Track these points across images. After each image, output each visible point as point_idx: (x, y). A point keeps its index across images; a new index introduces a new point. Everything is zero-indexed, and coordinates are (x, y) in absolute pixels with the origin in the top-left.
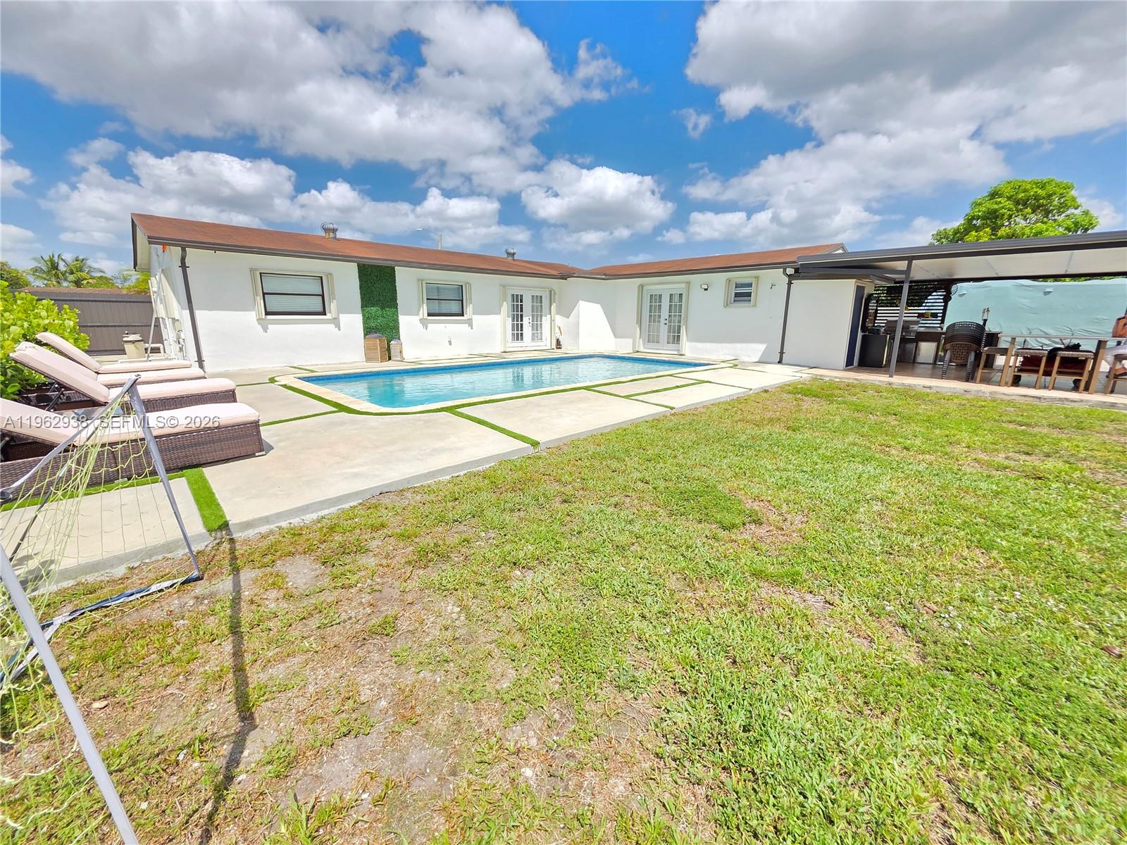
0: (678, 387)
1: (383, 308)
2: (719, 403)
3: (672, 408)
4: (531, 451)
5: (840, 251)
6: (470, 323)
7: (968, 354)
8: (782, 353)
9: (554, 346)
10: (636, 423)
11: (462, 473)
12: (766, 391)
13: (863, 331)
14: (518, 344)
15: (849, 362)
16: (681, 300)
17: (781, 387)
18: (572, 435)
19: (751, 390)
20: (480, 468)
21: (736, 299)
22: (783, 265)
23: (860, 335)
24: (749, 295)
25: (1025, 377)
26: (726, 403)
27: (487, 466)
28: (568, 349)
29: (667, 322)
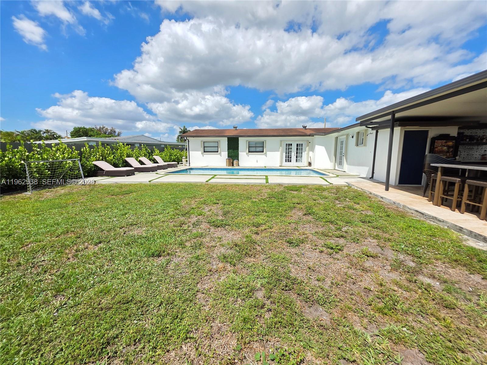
1: (234, 150)
6: (266, 154)
8: (373, 173)
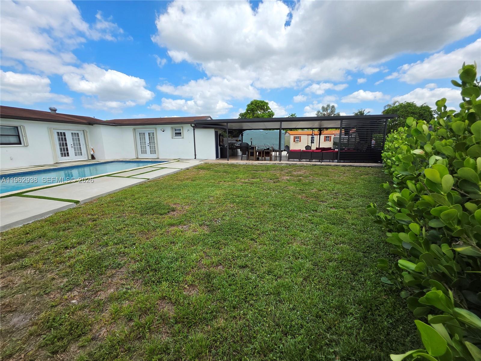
0: (152, 171)
2: (169, 175)
3: (148, 179)
4: (75, 205)
5: (210, 119)
7: (246, 152)
8: (195, 155)
9: (90, 158)
10: (131, 187)
11: (31, 222)
12: (188, 169)
13: (220, 146)
14: (65, 159)
15: (217, 157)
16: (153, 135)
17: (193, 167)
18: (98, 196)
19: (182, 169)
20: (43, 218)
21: (176, 135)
22: (190, 123)
23: (219, 147)
24: (180, 133)
25: (260, 158)
26: (172, 175)
27: (48, 216)
28: (99, 159)
29: (149, 145)
